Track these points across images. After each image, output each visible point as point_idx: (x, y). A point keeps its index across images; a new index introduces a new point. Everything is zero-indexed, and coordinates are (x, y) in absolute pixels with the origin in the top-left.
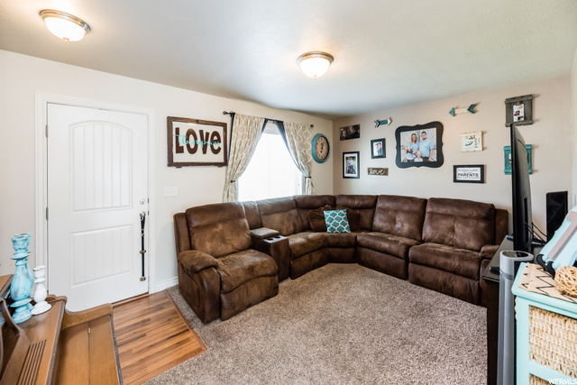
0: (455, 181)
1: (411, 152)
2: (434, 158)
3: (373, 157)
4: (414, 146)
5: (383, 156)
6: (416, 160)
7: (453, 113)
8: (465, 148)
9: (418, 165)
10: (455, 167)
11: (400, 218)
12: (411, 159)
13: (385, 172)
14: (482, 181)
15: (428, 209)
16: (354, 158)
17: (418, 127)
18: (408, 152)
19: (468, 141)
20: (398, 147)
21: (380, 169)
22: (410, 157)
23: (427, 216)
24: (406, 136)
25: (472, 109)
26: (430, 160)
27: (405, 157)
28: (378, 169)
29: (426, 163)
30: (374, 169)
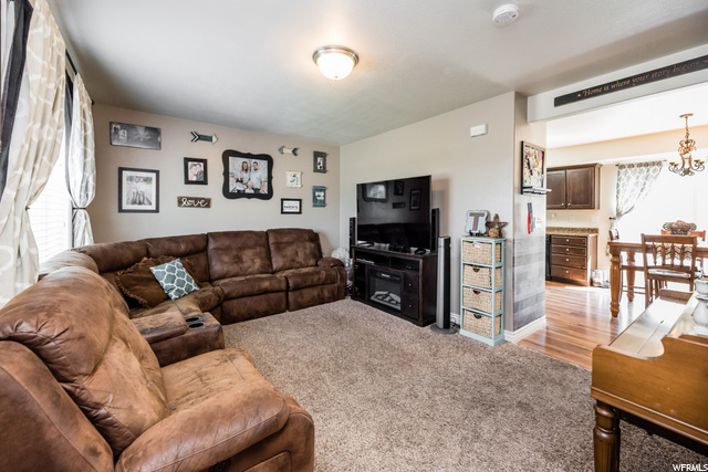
0: (282, 213)
1: (241, 182)
2: (265, 190)
3: (188, 182)
4: (245, 176)
5: (204, 182)
6: (248, 191)
7: (281, 150)
8: (289, 184)
9: (249, 196)
10: (282, 200)
11: (247, 255)
12: (242, 189)
13: (207, 203)
14: (300, 213)
15: (271, 241)
16: (147, 180)
17: (249, 156)
18: (237, 181)
19: (292, 178)
20: (226, 174)
21: (200, 199)
22: (240, 187)
23: (272, 248)
24: (235, 163)
25: (294, 151)
26: (261, 192)
27: (234, 186)
28: (196, 200)
29: (257, 195)
30: (189, 199)
